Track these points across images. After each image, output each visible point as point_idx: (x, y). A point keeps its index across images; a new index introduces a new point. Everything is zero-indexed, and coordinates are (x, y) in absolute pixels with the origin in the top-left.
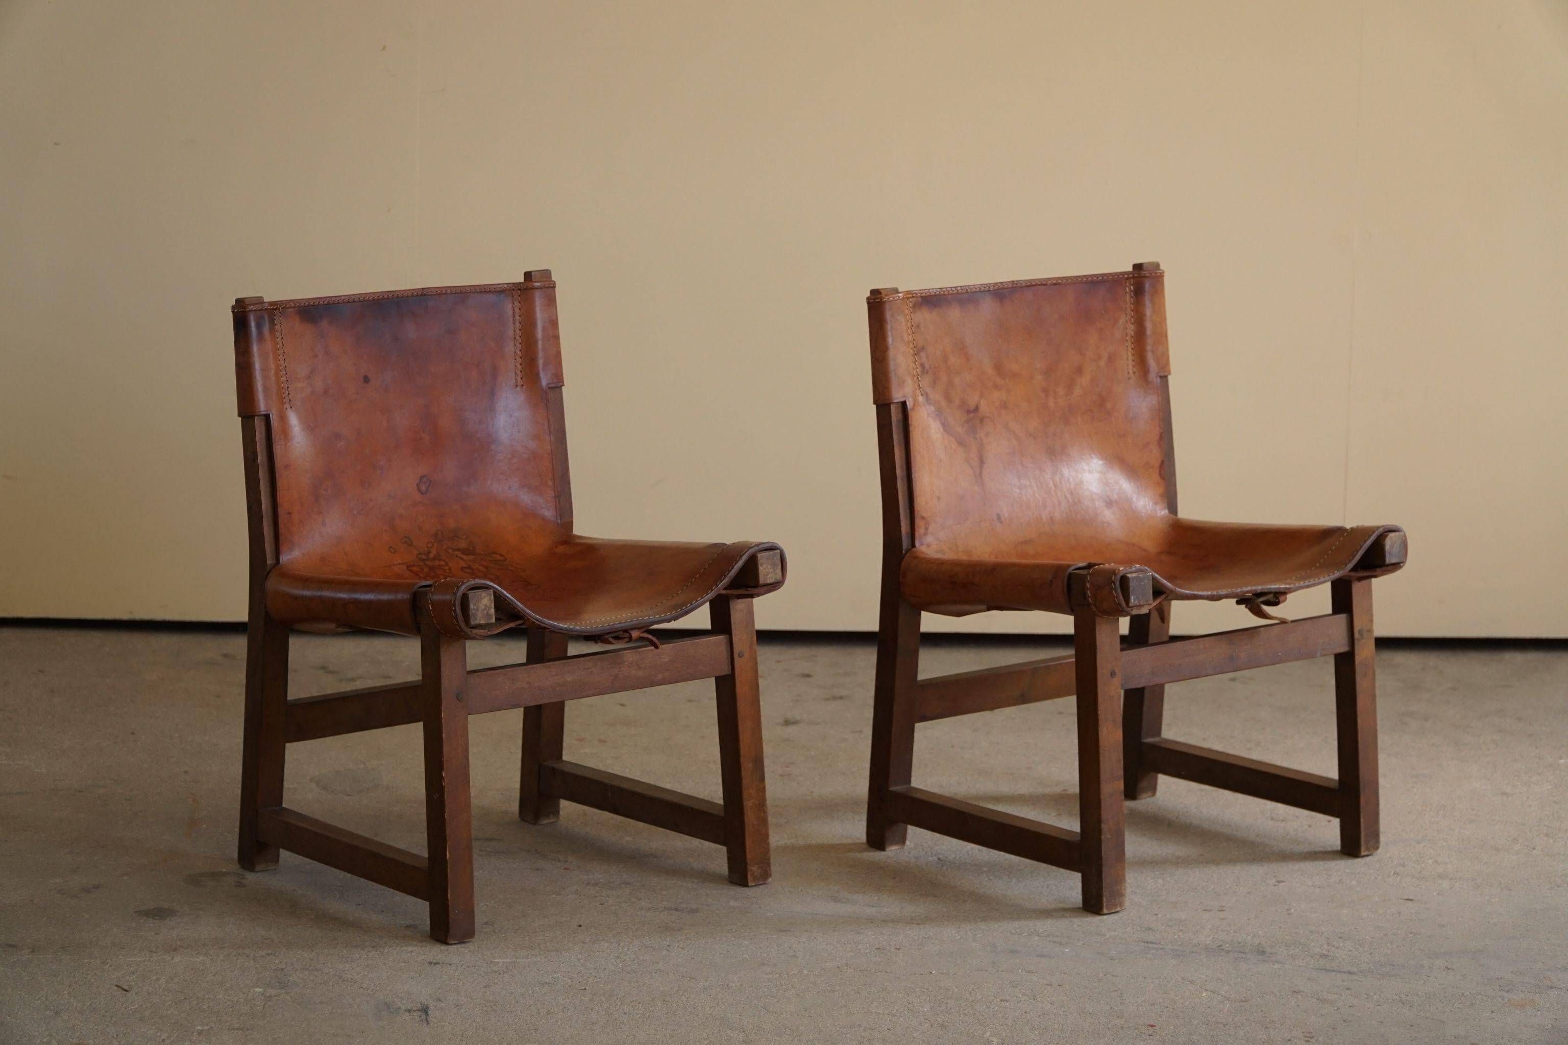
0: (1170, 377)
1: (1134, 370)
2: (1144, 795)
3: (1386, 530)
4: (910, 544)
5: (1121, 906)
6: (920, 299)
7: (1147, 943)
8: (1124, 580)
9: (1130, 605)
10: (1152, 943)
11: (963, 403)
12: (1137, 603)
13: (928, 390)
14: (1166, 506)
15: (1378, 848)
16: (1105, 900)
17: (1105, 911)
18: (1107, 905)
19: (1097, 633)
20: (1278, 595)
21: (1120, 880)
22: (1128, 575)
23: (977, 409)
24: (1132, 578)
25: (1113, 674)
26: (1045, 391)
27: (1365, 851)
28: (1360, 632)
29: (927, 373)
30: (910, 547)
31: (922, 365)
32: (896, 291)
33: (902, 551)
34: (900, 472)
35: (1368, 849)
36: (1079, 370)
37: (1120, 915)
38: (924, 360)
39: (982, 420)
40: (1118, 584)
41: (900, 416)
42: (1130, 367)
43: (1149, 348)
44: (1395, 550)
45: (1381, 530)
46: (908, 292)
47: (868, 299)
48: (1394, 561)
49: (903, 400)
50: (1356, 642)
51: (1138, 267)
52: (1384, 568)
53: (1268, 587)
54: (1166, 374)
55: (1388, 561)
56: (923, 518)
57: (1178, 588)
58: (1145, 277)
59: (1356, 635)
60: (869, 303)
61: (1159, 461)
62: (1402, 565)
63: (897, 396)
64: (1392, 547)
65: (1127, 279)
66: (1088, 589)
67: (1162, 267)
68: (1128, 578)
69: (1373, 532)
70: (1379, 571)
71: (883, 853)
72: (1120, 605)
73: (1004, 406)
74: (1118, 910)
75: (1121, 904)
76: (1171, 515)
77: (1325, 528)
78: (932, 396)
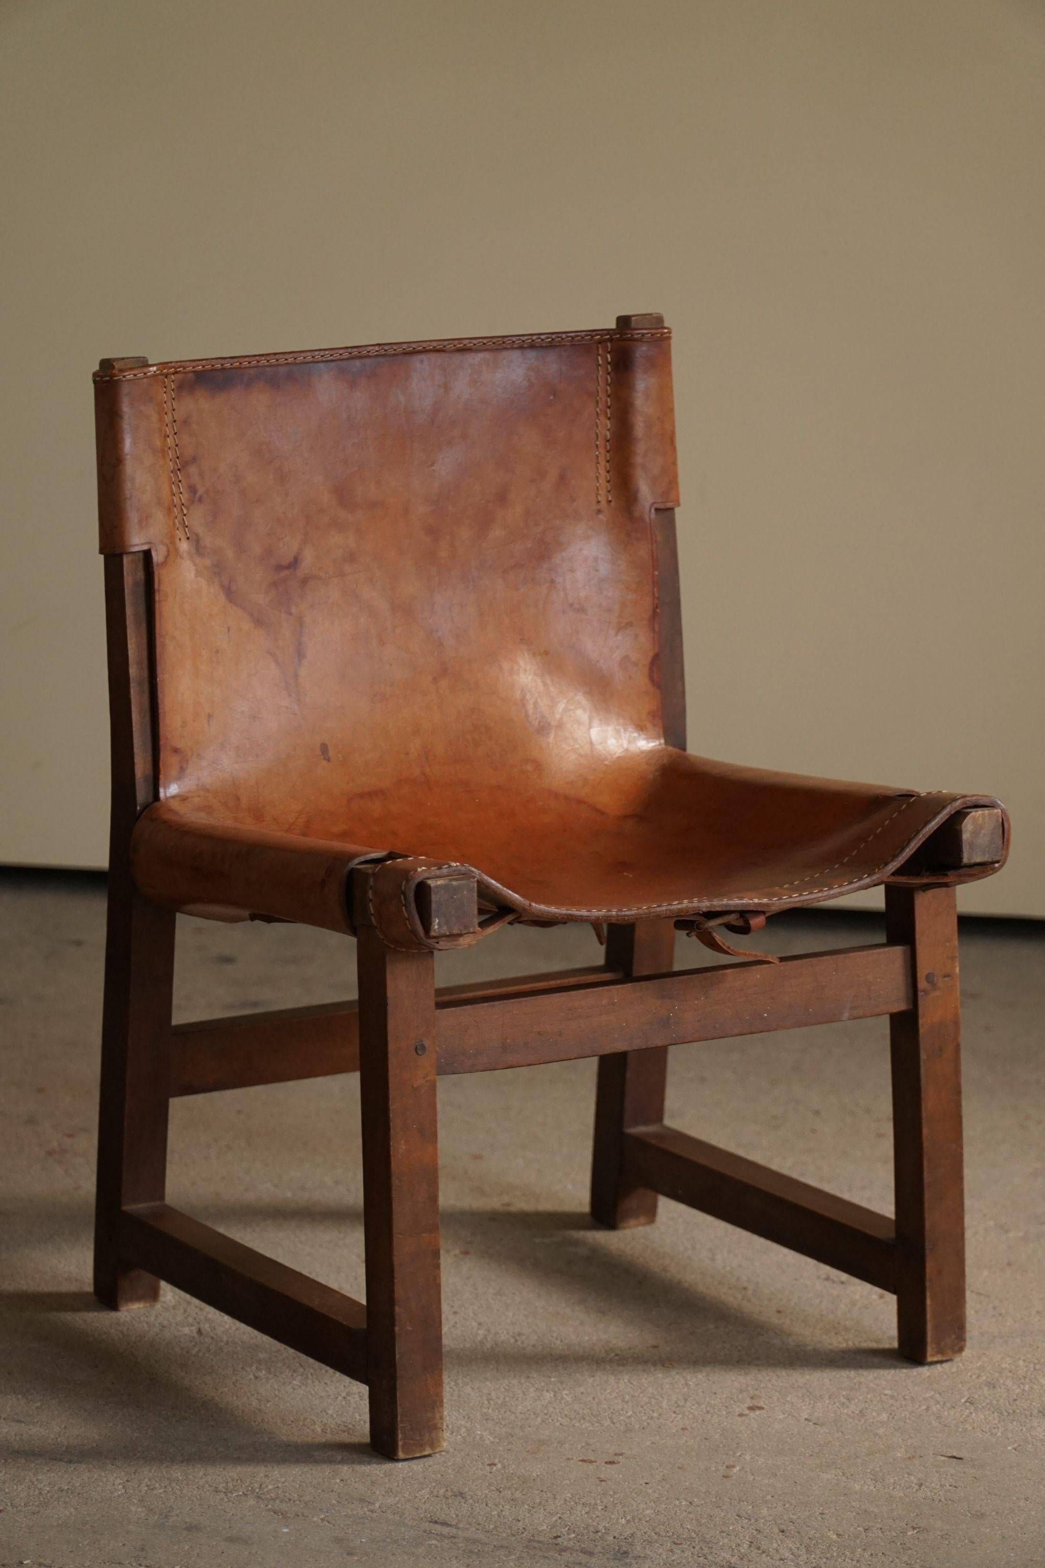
0: (677, 510)
1: (610, 498)
2: (632, 1222)
3: (969, 804)
4: (151, 794)
5: (432, 1446)
6: (191, 375)
7: (436, 1522)
8: (423, 891)
9: (433, 934)
10: (445, 1524)
11: (269, 552)
12: (445, 930)
13: (200, 530)
14: (661, 731)
15: (961, 1349)
16: (400, 1436)
17: (401, 1455)
18: (403, 1445)
19: (389, 977)
20: (747, 915)
21: (436, 1402)
22: (429, 882)
23: (295, 563)
24: (437, 887)
25: (420, 1049)
26: (432, 531)
27: (932, 1356)
28: (929, 978)
29: (200, 500)
30: (151, 800)
31: (193, 489)
32: (143, 363)
33: (136, 807)
34: (136, 671)
35: (941, 1351)
36: (502, 498)
37: (428, 1462)
38: (196, 479)
39: (305, 581)
40: (411, 896)
41: (141, 575)
42: (602, 492)
43: (639, 460)
44: (983, 839)
45: (958, 804)
46: (164, 365)
47: (95, 375)
48: (978, 860)
49: (145, 547)
50: (920, 994)
51: (624, 321)
52: (962, 871)
53: (725, 901)
54: (669, 505)
55: (965, 860)
56: (176, 751)
57: (536, 903)
58: (632, 339)
59: (922, 984)
60: (95, 382)
61: (651, 654)
62: (997, 865)
63: (137, 541)
64: (975, 833)
65: (600, 342)
66: (371, 900)
67: (666, 324)
68: (429, 887)
69: (944, 807)
70: (951, 876)
71: (114, 1314)
72: (414, 932)
73: (351, 557)
74: (426, 1453)
75: (433, 1444)
76: (670, 748)
77: (878, 792)
78: (208, 541)
